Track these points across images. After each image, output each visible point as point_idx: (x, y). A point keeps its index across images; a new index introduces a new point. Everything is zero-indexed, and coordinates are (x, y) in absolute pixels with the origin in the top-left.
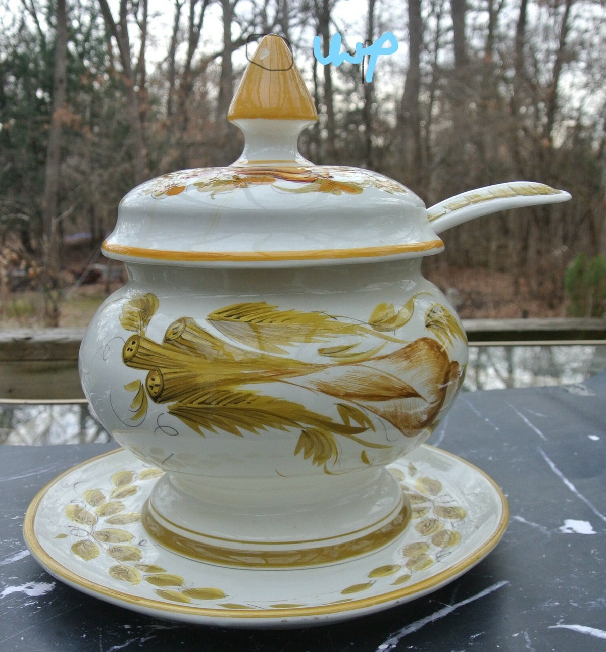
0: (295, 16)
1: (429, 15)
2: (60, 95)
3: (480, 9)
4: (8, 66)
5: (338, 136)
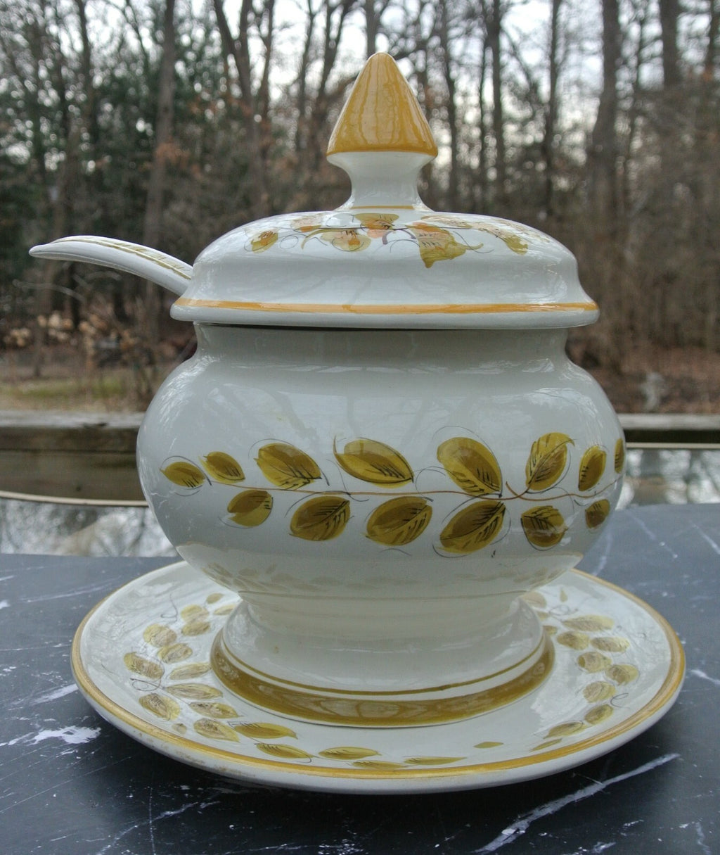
0: (457, 26)
1: (630, 22)
2: (165, 127)
3: (698, 12)
4: (104, 91)
5: (510, 177)
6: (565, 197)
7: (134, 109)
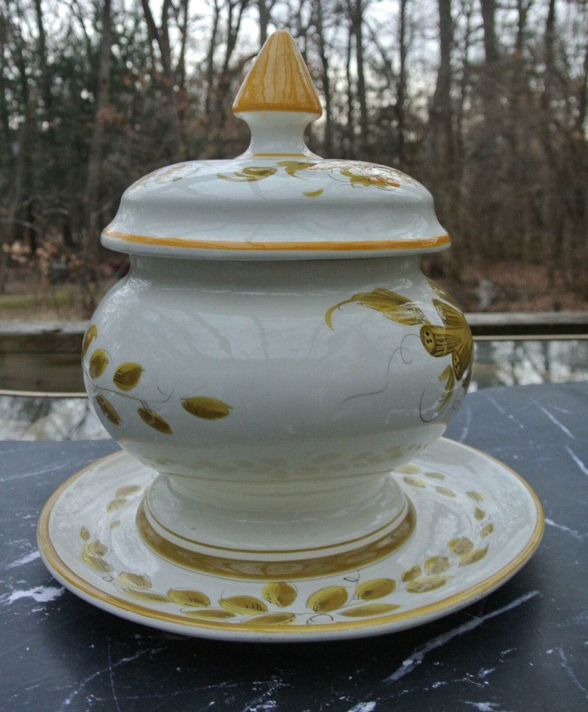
0: (329, 18)
1: (459, 14)
2: (104, 96)
3: (509, 8)
4: (55, 68)
5: (372, 132)
6: (414, 147)
7: (79, 83)
